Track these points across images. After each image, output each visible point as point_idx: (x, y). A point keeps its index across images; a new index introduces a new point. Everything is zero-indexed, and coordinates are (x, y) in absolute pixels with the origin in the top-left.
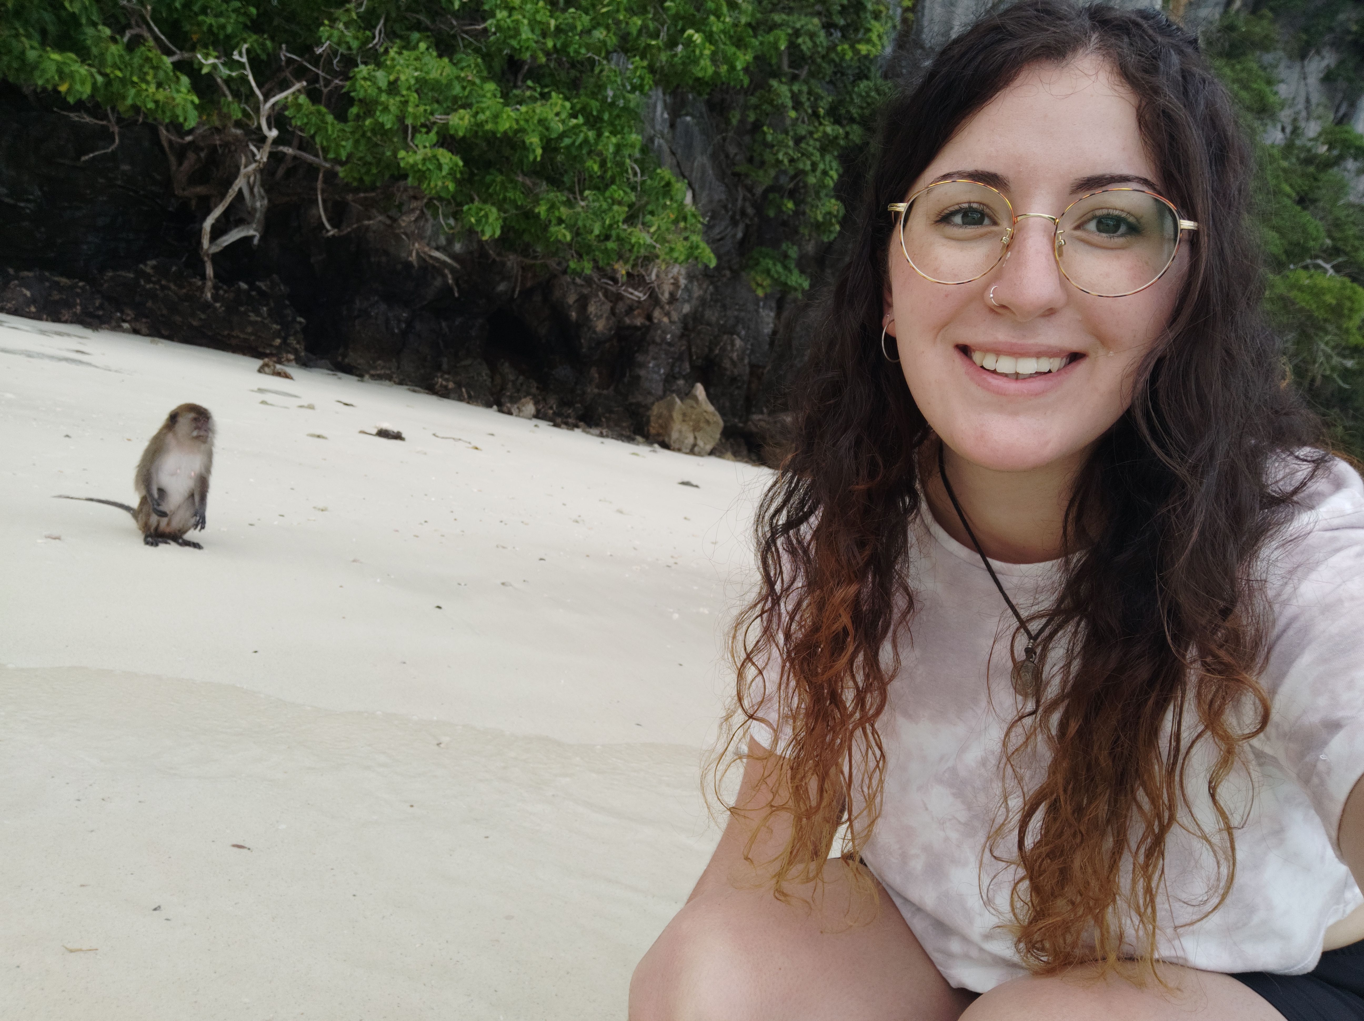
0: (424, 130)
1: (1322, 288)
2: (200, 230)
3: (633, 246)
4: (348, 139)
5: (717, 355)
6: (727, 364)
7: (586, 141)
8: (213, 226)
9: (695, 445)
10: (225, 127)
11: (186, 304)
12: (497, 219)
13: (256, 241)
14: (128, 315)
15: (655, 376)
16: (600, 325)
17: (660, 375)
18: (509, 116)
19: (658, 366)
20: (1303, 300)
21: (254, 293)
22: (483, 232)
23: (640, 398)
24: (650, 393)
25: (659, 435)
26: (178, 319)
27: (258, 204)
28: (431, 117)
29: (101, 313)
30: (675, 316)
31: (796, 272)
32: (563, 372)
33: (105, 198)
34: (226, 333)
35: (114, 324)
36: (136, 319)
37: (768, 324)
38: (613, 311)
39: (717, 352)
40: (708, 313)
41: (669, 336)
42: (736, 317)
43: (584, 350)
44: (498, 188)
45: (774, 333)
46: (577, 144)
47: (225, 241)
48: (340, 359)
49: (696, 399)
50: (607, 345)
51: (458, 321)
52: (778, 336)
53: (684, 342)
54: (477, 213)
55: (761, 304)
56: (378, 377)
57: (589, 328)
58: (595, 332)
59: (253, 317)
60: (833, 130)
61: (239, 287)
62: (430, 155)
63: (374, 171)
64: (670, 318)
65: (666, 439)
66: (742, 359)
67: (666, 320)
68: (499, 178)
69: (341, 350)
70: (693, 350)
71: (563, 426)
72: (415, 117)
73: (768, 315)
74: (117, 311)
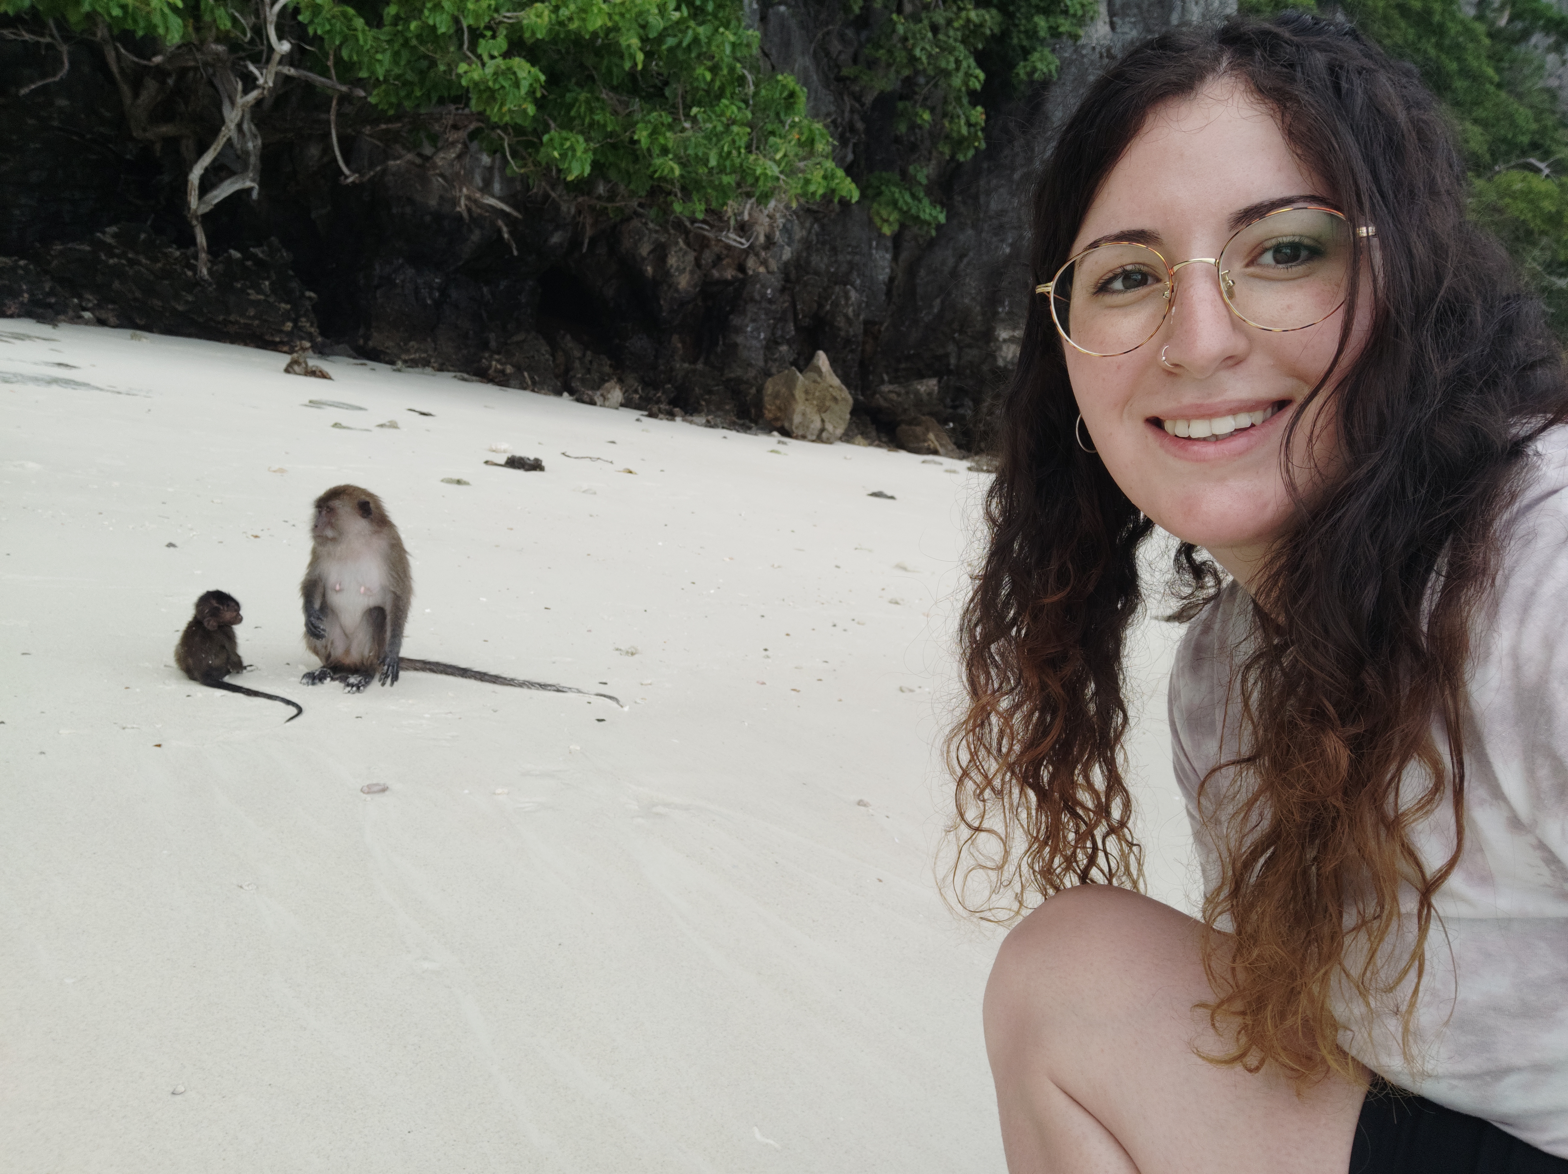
0: (489, 34)
1: (1540, 193)
2: (185, 182)
3: (757, 179)
4: (384, 51)
5: (827, 312)
6: (841, 322)
7: (696, 40)
8: (203, 179)
9: (823, 430)
10: (202, 42)
11: (166, 282)
12: (586, 151)
13: (255, 195)
14: (89, 300)
15: (754, 342)
16: (683, 282)
17: (760, 341)
18: (600, 9)
19: (757, 329)
20: (1518, 209)
21: (249, 263)
22: (569, 170)
23: (739, 372)
24: (750, 365)
25: (777, 419)
26: (157, 303)
27: (250, 145)
28: (496, 15)
29: (53, 300)
30: (774, 265)
31: (926, 202)
32: (639, 343)
33: (38, 146)
34: (221, 318)
35: (71, 313)
36: (99, 306)
37: (883, 269)
38: (698, 263)
39: (828, 307)
40: (815, 259)
41: (769, 291)
42: (850, 263)
43: (664, 314)
44: (583, 109)
45: (892, 279)
46: (685, 44)
47: (216, 197)
48: (361, 342)
49: (818, 371)
50: (690, 306)
51: (503, 285)
52: (896, 283)
53: (787, 297)
54: (562, 145)
55: (874, 243)
56: (413, 364)
57: (670, 286)
58: (677, 290)
59: (254, 296)
60: (977, 16)
61: (230, 256)
62: (503, 67)
63: (418, 93)
64: (767, 268)
65: (786, 425)
66: (857, 315)
67: (762, 270)
68: (583, 96)
69: (361, 331)
70: (799, 307)
71: (661, 416)
72: (477, 16)
73: (883, 258)
74: (73, 297)
